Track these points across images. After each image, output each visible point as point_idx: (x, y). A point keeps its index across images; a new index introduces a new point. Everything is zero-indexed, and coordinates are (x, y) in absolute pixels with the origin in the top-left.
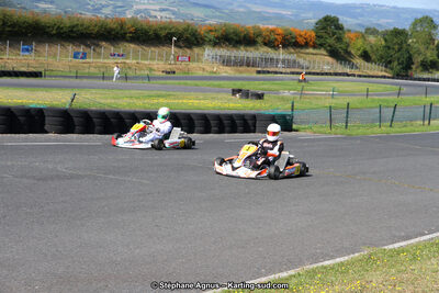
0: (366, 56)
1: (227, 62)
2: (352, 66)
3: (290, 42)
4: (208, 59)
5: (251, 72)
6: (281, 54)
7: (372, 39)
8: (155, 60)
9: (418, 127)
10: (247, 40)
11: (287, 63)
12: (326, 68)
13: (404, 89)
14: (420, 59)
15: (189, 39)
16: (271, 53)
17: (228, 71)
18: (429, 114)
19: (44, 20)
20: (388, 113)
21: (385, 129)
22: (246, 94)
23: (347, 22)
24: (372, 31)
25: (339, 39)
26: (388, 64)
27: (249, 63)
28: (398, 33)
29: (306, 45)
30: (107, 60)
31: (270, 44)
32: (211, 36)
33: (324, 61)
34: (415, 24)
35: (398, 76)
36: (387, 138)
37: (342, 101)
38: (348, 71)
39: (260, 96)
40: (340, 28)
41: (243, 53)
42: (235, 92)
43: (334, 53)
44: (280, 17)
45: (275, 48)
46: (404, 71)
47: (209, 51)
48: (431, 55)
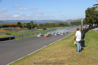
0: (25, 27)
1: (5, 30)
2: (23, 28)
3: (14, 26)
5: (9, 31)
6: (13, 28)
7: (25, 24)
9: (32, 36)
10: (7, 26)
11: (14, 29)
12: (19, 29)
13: (30, 31)
16: (11, 28)
18: (33, 34)
20: (28, 35)
22: (8, 34)
24: (25, 23)
25: (21, 25)
26: (28, 28)
27: (8, 30)
28: (29, 23)
29: (16, 26)
31: (11, 26)
32: (2, 26)
33: (19, 28)
35: (29, 29)
36: (28, 38)
39: (10, 34)
40: (20, 23)
41: (7, 28)
42: (6, 34)
43: (20, 27)
44: (12, 23)
45: (12, 27)
46: (30, 28)
47: (2, 29)
48: (33, 26)
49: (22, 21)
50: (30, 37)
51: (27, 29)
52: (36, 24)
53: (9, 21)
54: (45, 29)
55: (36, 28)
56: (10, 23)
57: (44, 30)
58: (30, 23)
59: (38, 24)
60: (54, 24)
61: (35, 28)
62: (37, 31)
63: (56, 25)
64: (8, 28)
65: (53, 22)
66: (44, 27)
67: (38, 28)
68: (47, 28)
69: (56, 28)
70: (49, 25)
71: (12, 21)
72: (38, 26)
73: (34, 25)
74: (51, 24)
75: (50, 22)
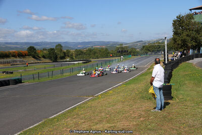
0: (44, 57)
2: (40, 60)
3: (21, 55)
5: (9, 65)
6: (18, 59)
7: (45, 52)
9: (59, 76)
10: (6, 56)
11: (20, 61)
12: (32, 62)
13: (56, 65)
14: (59, 56)
16: (15, 59)
18: (62, 72)
20: (50, 73)
22: (7, 73)
23: (37, 47)
24: (45, 49)
25: (35, 53)
26: (50, 58)
27: (8, 63)
28: (52, 49)
29: (26, 55)
31: (14, 56)
33: (32, 60)
34: (56, 46)
35: (54, 62)
38: (39, 62)
39: (12, 73)
40: (35, 49)
41: (5, 60)
42: (3, 72)
43: (34, 57)
44: (16, 48)
45: (16, 57)
46: (55, 60)
48: (62, 55)
49: (37, 44)
50: (54, 78)
51: (47, 60)
52: (67, 51)
53: (11, 43)
54: (88, 61)
55: (68, 59)
56: (11, 48)
57: (84, 63)
58: (54, 48)
59: (72, 51)
60: (106, 50)
61: (65, 60)
62: (71, 66)
63: (111, 52)
64: (8, 60)
65: (104, 47)
66: (85, 56)
67: (72, 58)
68: (92, 60)
69: (111, 58)
70: (95, 53)
71: (16, 43)
72: (72, 55)
73: (64, 53)
74: (100, 51)
75: (99, 47)
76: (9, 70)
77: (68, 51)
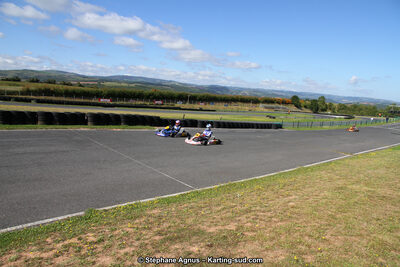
0: (305, 107)
1: (266, 108)
2: (302, 110)
3: (284, 102)
4: (261, 107)
5: (273, 111)
6: (281, 106)
7: (307, 102)
8: (246, 107)
9: (319, 128)
10: (272, 102)
11: (283, 108)
12: (294, 110)
13: (316, 117)
14: (321, 108)
15: (256, 101)
17: (266, 110)
18: (322, 124)
19: (217, 96)
21: (309, 129)
22: (270, 117)
23: (300, 97)
24: (308, 100)
25: (298, 102)
26: (312, 109)
27: (272, 108)
28: (315, 101)
29: (289, 103)
30: (233, 107)
31: (278, 103)
32: (262, 100)
33: (294, 108)
34: (320, 98)
35: (314, 113)
36: (308, 132)
37: (297, 120)
38: (300, 111)
39: (274, 118)
40: (298, 99)
41: (270, 105)
42: (267, 116)
43: (296, 106)
44: (282, 95)
45: (280, 104)
46: (316, 112)
47: (261, 105)
48: (324, 107)
49: (301, 94)
50: (313, 129)
51: (308, 111)
53: (277, 91)
54: (350, 117)
55: (329, 112)
56: (277, 96)
57: (347, 118)
58: (318, 99)
59: (336, 105)
60: (374, 108)
61: (326, 113)
62: (332, 120)
63: (380, 111)
64: (273, 105)
65: (372, 104)
66: (348, 111)
67: (334, 112)
68: (356, 116)
69: (379, 118)
70: (361, 109)
71: (282, 91)
72: (334, 109)
73: (326, 105)
74: (367, 108)
75: (365, 103)
76: (273, 115)
77: (331, 105)
